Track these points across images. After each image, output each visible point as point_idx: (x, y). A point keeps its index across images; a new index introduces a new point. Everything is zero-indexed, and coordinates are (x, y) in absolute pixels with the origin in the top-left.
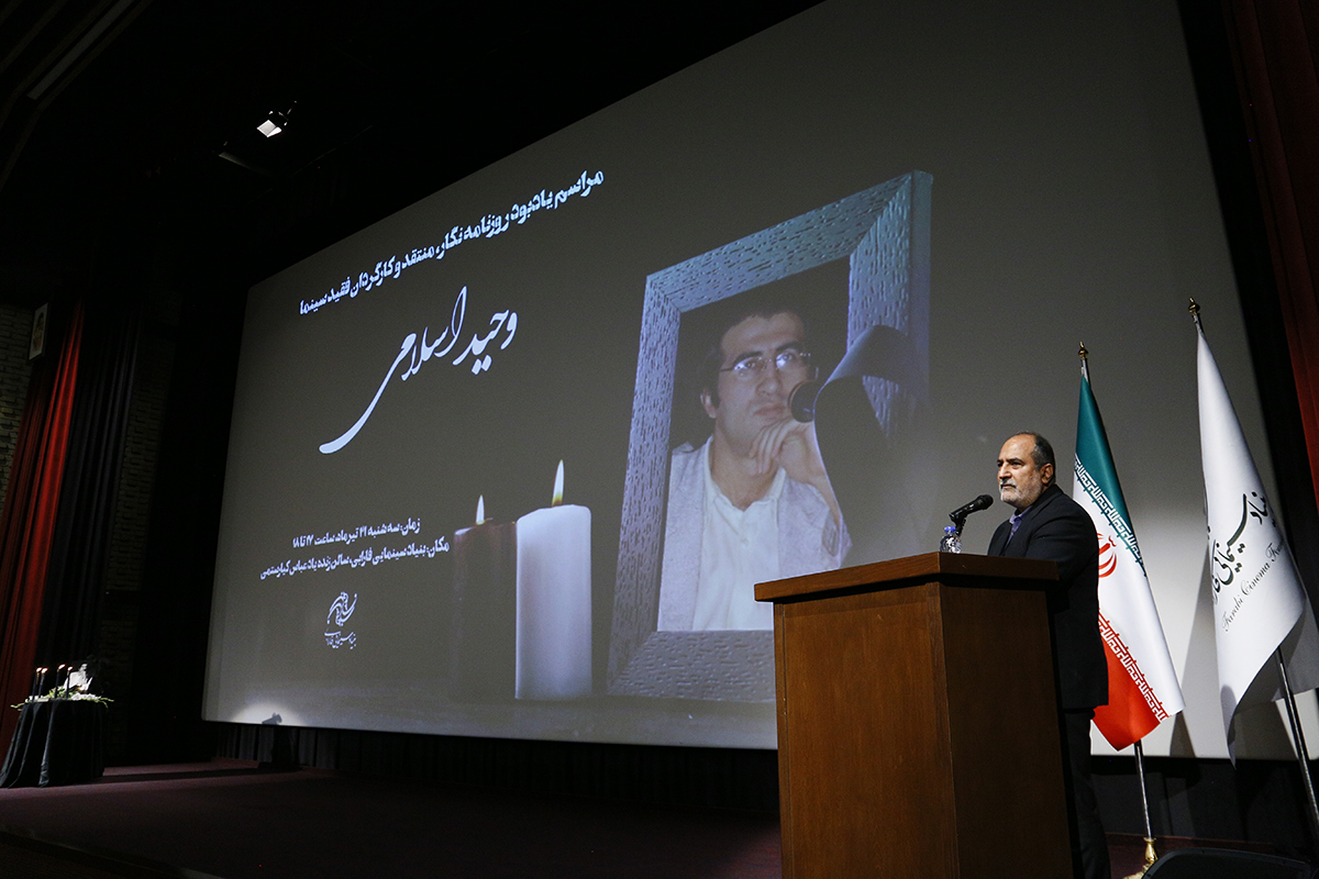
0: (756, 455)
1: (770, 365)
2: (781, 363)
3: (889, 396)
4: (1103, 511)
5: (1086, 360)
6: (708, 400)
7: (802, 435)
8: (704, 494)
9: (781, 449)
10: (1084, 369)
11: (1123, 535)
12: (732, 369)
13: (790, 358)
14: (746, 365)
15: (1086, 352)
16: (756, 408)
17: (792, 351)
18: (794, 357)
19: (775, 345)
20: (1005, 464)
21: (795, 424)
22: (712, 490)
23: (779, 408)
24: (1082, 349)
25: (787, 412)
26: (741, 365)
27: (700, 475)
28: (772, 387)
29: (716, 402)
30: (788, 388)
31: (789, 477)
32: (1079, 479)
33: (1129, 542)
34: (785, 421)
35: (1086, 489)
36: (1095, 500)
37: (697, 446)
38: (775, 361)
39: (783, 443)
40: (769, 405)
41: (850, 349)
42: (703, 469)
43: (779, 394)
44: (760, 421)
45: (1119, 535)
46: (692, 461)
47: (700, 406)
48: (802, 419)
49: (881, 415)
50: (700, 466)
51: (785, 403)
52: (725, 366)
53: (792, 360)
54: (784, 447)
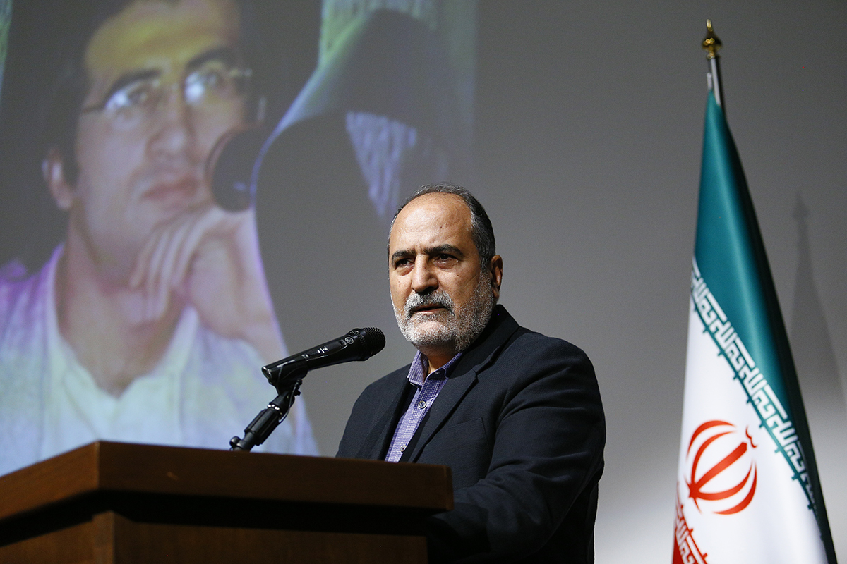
0: (143, 284)
1: (174, 98)
2: (195, 90)
3: (397, 154)
4: (737, 376)
5: (717, 58)
6: (57, 173)
7: (227, 237)
8: (45, 367)
9: (190, 270)
10: (712, 77)
11: (770, 423)
12: (102, 106)
13: (213, 80)
14: (133, 97)
15: (718, 42)
16: (144, 186)
17: (215, 65)
18: (221, 82)
19: (186, 53)
20: (420, 260)
21: (216, 216)
22: (59, 355)
23: (187, 185)
24: (711, 34)
25: (203, 193)
26: (121, 99)
27: (38, 328)
28: (176, 141)
29: (72, 175)
30: (208, 141)
31: (206, 325)
32: (697, 309)
33: (780, 437)
34: (197, 210)
35: (707, 328)
36: (722, 352)
37: (35, 267)
38: (183, 87)
39: (195, 257)
40: (170, 179)
41: (327, 56)
42: (43, 316)
43: (189, 154)
44: (151, 213)
45: (763, 423)
46: (24, 299)
47: (42, 185)
48: (231, 203)
49: (381, 192)
50: (38, 308)
51: (200, 174)
52: (91, 101)
53: (216, 85)
54: (200, 264)
